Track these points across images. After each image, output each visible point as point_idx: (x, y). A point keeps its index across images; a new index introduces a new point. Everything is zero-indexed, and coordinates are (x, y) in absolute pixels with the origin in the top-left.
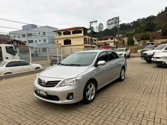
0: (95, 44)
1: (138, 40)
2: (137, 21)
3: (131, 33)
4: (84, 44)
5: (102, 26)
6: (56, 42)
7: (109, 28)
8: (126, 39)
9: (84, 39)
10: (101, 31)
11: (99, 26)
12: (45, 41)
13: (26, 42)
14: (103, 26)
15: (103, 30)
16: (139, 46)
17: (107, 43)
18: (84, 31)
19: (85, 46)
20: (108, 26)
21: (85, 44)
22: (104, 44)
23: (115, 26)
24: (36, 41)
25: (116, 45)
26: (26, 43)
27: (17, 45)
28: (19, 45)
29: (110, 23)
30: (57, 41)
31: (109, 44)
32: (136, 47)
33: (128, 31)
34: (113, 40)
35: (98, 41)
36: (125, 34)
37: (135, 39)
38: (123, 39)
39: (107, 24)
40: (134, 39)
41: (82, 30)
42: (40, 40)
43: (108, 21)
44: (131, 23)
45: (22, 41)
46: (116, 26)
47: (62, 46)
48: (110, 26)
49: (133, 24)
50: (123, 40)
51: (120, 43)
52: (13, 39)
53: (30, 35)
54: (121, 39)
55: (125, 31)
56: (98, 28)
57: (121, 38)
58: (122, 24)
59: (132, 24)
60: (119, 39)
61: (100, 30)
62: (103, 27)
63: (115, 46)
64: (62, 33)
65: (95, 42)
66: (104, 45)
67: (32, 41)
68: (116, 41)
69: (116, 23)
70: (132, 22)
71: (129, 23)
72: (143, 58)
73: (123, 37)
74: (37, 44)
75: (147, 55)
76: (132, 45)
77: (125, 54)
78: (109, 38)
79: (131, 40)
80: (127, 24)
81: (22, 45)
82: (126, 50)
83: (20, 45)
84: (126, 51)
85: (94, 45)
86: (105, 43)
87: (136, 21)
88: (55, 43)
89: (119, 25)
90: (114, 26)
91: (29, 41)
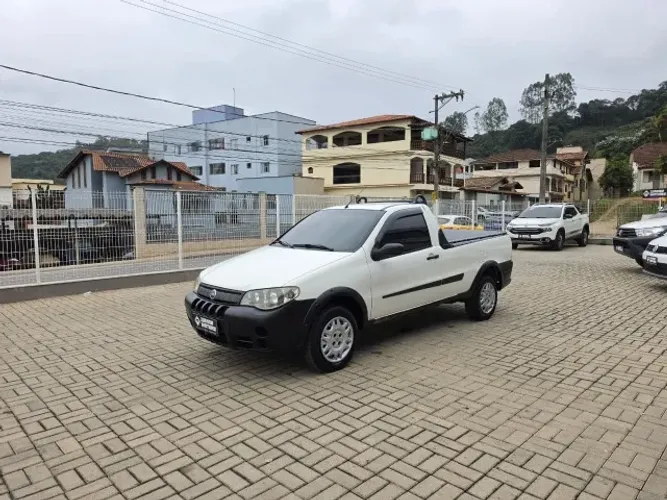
0: (459, 183)
1: (650, 173)
2: (661, 91)
3: (624, 143)
4: (411, 182)
5: (501, 111)
6: (305, 173)
7: (530, 117)
8: (598, 167)
9: (412, 161)
10: (496, 129)
11: (489, 112)
12: (266, 166)
13: (200, 168)
14: (504, 108)
15: (505, 126)
16: (649, 197)
17: (511, 181)
18: (412, 132)
19: (412, 191)
20: (527, 109)
21: (413, 180)
22: (500, 185)
23: (559, 111)
24: (236, 166)
25: (554, 189)
26: (201, 173)
27: (169, 178)
28: (174, 179)
29: (536, 98)
30: (311, 170)
31: (518, 186)
32: (635, 201)
33: (613, 135)
34: (537, 170)
35: (476, 170)
36: (598, 144)
37: (639, 169)
38: (587, 166)
39: (522, 103)
40: (635, 167)
41: (405, 125)
42: (249, 165)
43: (530, 90)
44: (633, 99)
45: (189, 165)
46: (563, 113)
47: (327, 190)
48: (536, 109)
49: (641, 104)
50: (588, 170)
51: (569, 182)
52: (158, 158)
53: (216, 144)
54: (577, 164)
55: (602, 133)
56: (486, 117)
57: (579, 160)
58: (591, 102)
59: (636, 104)
60: (568, 164)
61: (490, 125)
62: (504, 113)
63: (547, 195)
64: (330, 140)
65: (459, 176)
66: (496, 189)
67: (223, 165)
68: (552, 175)
69: (565, 99)
70: (637, 92)
71: (621, 100)
72: (619, 248)
73: (587, 157)
74: (237, 176)
75: (635, 235)
76: (621, 192)
77: (561, 231)
78: (523, 160)
79: (617, 170)
80: (615, 103)
81: (184, 181)
82: (569, 213)
83: (179, 179)
84: (565, 217)
85: (455, 185)
86: (504, 180)
87: (657, 88)
88: (300, 175)
89: (578, 107)
90: (553, 111)
91: (211, 166)
